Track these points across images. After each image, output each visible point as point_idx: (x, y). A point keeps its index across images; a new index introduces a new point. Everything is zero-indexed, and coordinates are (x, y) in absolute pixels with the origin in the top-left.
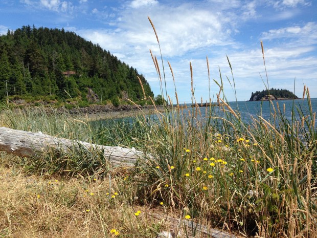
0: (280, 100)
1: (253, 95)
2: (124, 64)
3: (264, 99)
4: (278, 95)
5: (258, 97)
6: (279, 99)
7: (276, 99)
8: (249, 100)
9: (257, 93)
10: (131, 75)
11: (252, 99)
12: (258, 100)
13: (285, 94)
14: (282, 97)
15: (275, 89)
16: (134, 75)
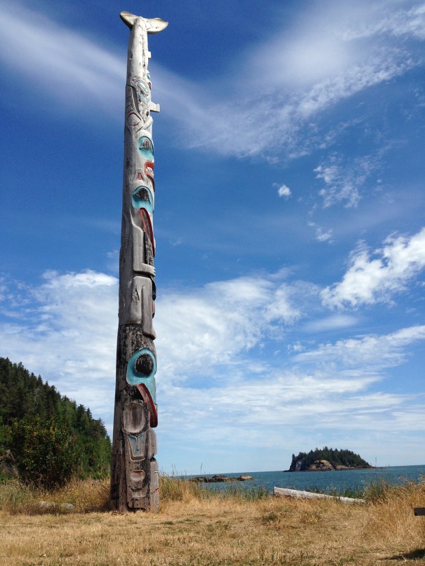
0: (341, 469)
1: (295, 460)
2: (66, 399)
3: (314, 467)
4: (337, 461)
5: (304, 462)
6: (339, 467)
7: (335, 467)
8: (288, 469)
9: (302, 456)
10: (79, 420)
11: (293, 468)
12: (303, 469)
13: (347, 459)
14: (344, 463)
15: (331, 450)
16: (84, 421)
